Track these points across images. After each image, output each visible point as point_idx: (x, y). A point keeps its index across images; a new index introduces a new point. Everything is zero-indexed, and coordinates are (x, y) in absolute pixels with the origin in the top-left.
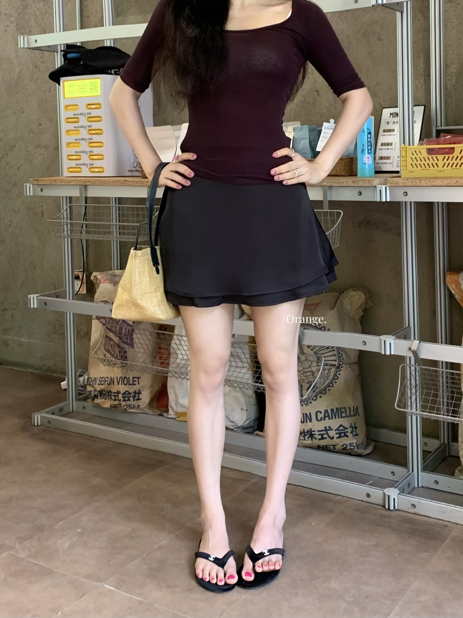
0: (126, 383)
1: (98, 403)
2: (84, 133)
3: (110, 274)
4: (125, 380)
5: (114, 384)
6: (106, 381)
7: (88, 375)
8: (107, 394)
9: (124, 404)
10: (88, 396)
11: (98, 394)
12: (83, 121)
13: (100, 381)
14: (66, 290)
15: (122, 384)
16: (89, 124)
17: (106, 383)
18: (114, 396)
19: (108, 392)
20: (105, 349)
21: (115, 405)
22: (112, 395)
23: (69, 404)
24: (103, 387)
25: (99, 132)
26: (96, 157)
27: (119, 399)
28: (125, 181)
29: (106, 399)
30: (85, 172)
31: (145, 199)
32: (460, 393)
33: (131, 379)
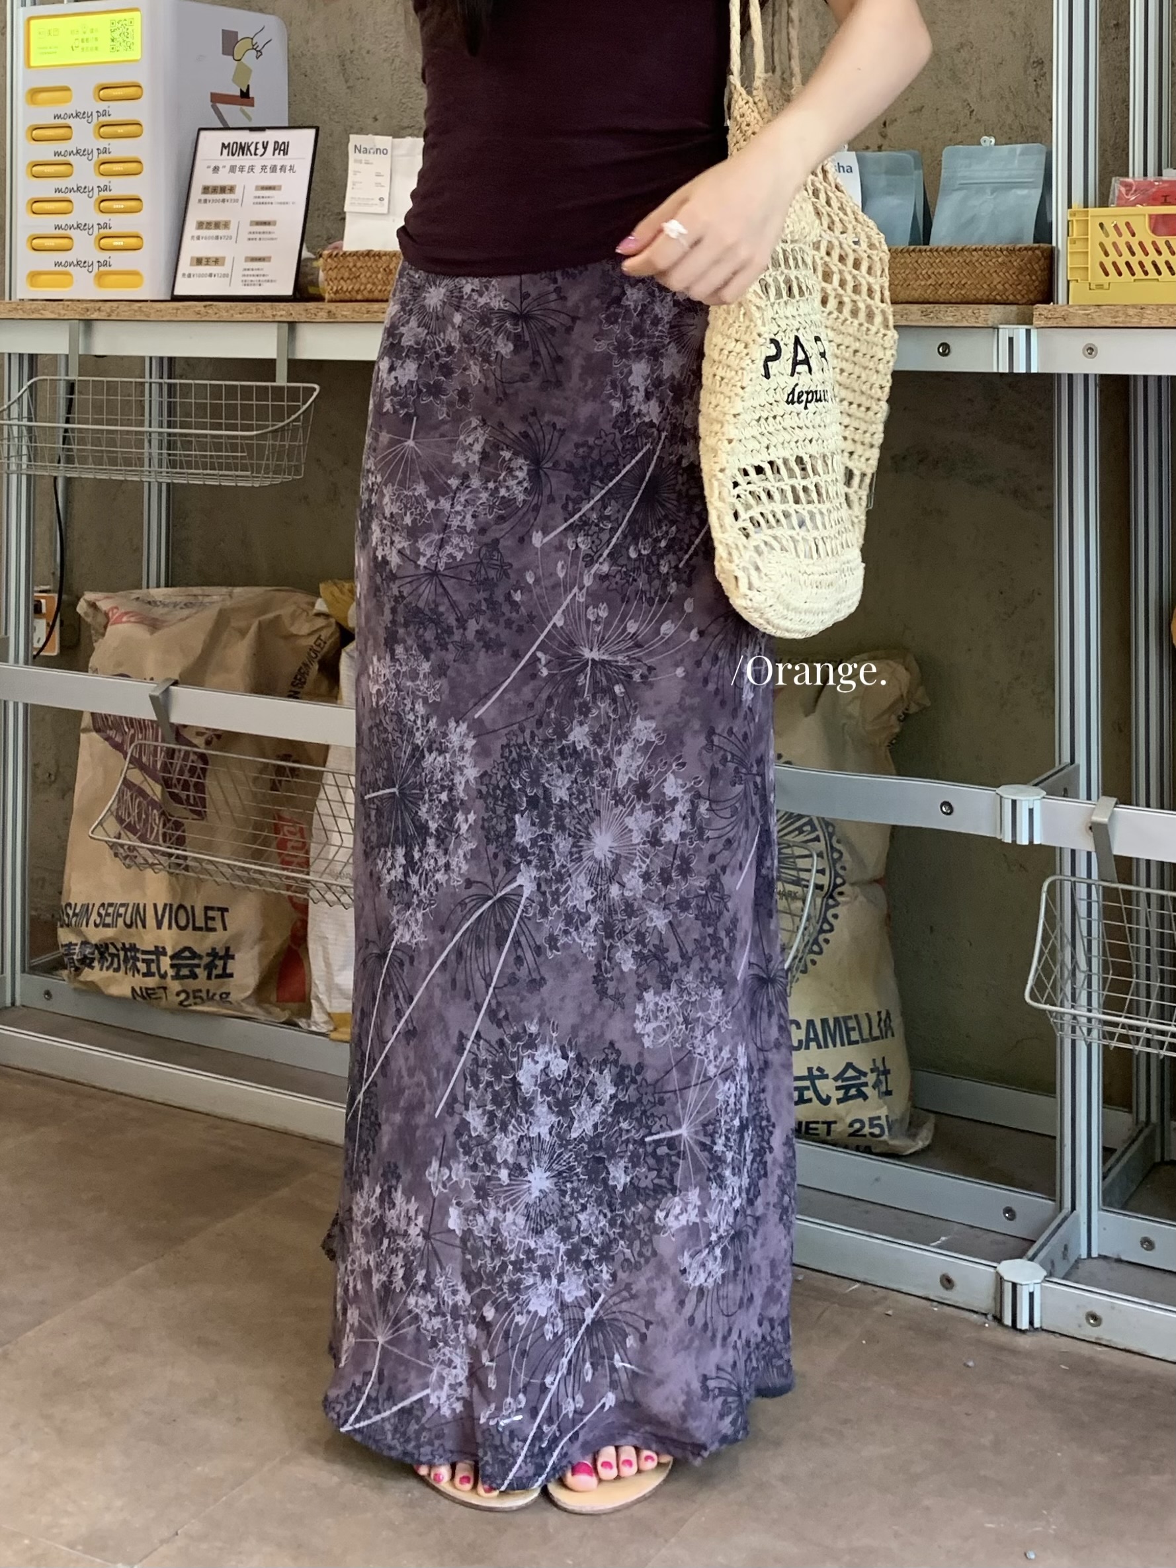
0: (183, 923)
1: (92, 983)
2: (84, 172)
3: (137, 599)
4: (182, 912)
5: (144, 926)
6: (120, 915)
7: (66, 894)
8: (122, 954)
9: (179, 988)
10: (61, 958)
11: (93, 953)
12: (83, 135)
13: (99, 915)
15: (170, 927)
16: (103, 144)
17: (120, 920)
18: (144, 961)
19: (124, 948)
20: (117, 816)
21: (147, 989)
22: (138, 959)
24: (109, 933)
25: (130, 168)
26: (118, 243)
27: (162, 972)
29: (117, 970)
30: (85, 287)
31: (271, 362)
33: (200, 912)
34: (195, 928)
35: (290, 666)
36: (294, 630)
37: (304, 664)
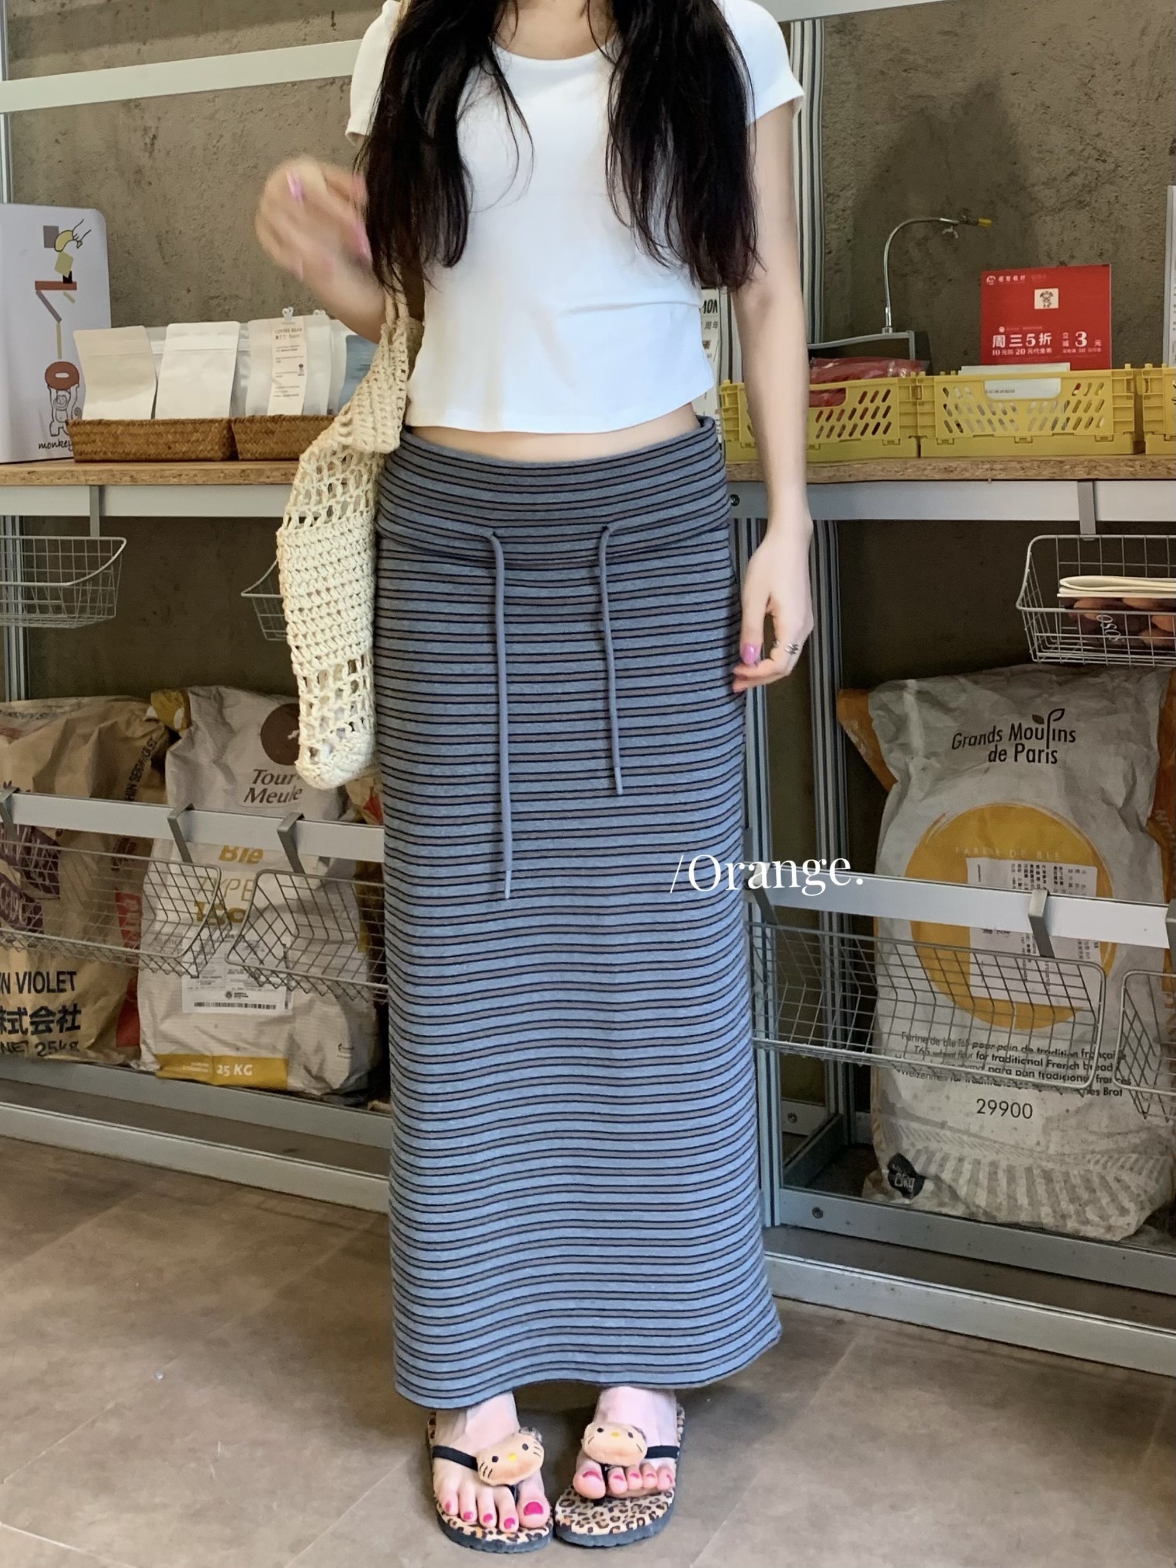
0: (39, 987)
4: (39, 979)
5: (9, 991)
9: (37, 1041)
15: (29, 991)
18: (9, 1020)
21: (12, 1044)
22: (4, 1019)
27: (24, 1027)
28: (29, 473)
31: (86, 519)
32: (874, 992)
33: (53, 977)
34: (49, 991)
35: (127, 765)
36: (129, 734)
37: (140, 761)
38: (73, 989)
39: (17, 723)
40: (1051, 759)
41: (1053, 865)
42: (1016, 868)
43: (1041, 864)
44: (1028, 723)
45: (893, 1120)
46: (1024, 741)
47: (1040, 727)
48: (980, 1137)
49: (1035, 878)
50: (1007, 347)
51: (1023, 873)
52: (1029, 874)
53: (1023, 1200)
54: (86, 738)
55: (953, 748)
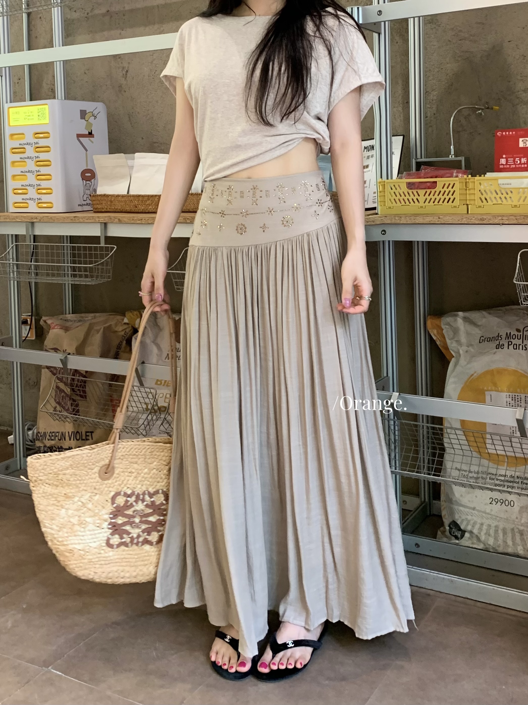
0: (78, 438)
2: (31, 165)
3: (61, 319)
4: (78, 435)
5: (65, 440)
6: (56, 436)
7: (38, 428)
12: (30, 151)
13: (49, 436)
14: (12, 337)
15: (74, 440)
16: (37, 154)
17: (57, 438)
19: (58, 448)
20: (55, 400)
23: (17, 460)
24: (53, 442)
25: (47, 163)
26: (44, 191)
28: (74, 217)
30: (33, 207)
31: (99, 237)
32: (443, 449)
33: (84, 433)
34: (82, 440)
35: (115, 342)
36: (116, 329)
37: (121, 342)
38: (92, 439)
39: (68, 324)
40: (524, 348)
41: (525, 395)
42: (508, 396)
43: (519, 395)
44: (514, 332)
45: (452, 506)
46: (512, 340)
47: (519, 334)
48: (491, 515)
49: (516, 401)
50: (506, 164)
51: (511, 399)
52: (514, 399)
53: (510, 542)
54: (98, 331)
55: (480, 342)
